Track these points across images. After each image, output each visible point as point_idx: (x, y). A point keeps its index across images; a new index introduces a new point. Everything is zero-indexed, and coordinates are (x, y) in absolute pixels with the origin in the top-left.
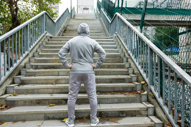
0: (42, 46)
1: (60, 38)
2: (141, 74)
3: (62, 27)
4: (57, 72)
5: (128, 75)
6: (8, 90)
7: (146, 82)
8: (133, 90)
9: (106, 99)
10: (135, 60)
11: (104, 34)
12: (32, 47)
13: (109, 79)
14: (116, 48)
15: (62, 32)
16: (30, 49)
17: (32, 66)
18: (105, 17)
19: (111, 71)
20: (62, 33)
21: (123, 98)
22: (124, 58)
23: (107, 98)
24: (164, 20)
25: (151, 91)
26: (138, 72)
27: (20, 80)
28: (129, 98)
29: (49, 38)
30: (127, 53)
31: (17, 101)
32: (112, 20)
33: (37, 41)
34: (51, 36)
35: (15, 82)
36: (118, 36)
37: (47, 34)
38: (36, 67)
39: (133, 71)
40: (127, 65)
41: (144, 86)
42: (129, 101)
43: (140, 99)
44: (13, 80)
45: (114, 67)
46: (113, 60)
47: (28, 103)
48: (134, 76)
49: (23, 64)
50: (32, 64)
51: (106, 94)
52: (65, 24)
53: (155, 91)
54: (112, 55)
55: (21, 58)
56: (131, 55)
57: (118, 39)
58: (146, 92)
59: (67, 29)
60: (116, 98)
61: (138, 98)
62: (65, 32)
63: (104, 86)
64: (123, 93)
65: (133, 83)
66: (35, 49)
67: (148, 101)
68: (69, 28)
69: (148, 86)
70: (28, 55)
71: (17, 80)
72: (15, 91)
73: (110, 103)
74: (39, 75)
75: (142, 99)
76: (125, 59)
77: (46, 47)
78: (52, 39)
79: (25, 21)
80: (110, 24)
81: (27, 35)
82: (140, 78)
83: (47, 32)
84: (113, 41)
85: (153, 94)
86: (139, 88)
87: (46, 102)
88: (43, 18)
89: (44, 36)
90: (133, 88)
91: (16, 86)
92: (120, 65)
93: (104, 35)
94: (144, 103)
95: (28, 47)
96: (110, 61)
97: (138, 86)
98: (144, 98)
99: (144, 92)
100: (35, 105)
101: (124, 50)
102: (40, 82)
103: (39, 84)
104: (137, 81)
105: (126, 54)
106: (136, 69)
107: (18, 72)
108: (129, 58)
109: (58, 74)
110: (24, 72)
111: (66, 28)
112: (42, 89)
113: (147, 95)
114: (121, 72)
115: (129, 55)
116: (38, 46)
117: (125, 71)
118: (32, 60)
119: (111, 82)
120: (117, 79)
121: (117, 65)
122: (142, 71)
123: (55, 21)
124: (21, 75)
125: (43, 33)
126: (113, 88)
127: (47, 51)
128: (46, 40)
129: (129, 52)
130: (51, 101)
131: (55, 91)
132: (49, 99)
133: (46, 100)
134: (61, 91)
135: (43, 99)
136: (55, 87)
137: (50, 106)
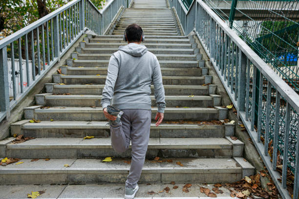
0: (79, 50)
1: (109, 37)
2: (227, 94)
3: (112, 21)
4: (100, 88)
5: (208, 95)
6: (26, 113)
7: (234, 107)
8: (213, 118)
9: (171, 131)
10: (220, 73)
11: (176, 32)
12: (64, 51)
13: (177, 101)
14: (193, 53)
15: (112, 28)
16: (61, 54)
17: (63, 79)
18: (180, 4)
19: (181, 89)
20: (112, 31)
21: (196, 130)
22: (203, 69)
23: (172, 130)
24: (274, 9)
25: (240, 120)
26: (223, 91)
27: (45, 100)
28: (205, 130)
29: (90, 37)
30: (209, 61)
31: (39, 130)
32: (189, 9)
33: (72, 42)
34: (94, 34)
35: (38, 102)
36: (196, 35)
37: (88, 32)
38: (70, 82)
39: (217, 89)
40: (207, 80)
41: (230, 113)
42: (205, 135)
43: (223, 132)
44: (35, 99)
45: (186, 82)
46: (186, 72)
47: (55, 134)
48: (217, 97)
49: (49, 76)
50: (63, 76)
51: (170, 124)
52: (117, 17)
53: (247, 120)
54: (185, 64)
55: (47, 67)
56: (215, 64)
57: (197, 39)
58: (232, 122)
59: (121, 24)
60: (186, 129)
61: (220, 131)
62: (117, 29)
63: (169, 112)
64: (197, 123)
65: (215, 108)
66: (68, 55)
67: (235, 136)
68: (123, 22)
69: (236, 112)
70: (57, 62)
71: (40, 100)
72: (36, 116)
73: (175, 137)
74: (72, 93)
75: (226, 132)
76: (204, 71)
77: (84, 51)
78: (96, 39)
79: (52, 10)
80: (187, 16)
81: (55, 32)
82: (225, 100)
83: (89, 29)
84: (188, 42)
85: (243, 125)
86: (223, 115)
87: (80, 133)
88: (81, 7)
89: (83, 34)
90: (213, 115)
91: (39, 108)
92: (197, 80)
93: (177, 34)
94: (229, 138)
95: (57, 51)
96: (181, 74)
97: (220, 112)
98: (229, 130)
99: (230, 121)
100: (65, 137)
101: (205, 57)
102: (74, 103)
103: (72, 106)
104: (221, 105)
105: (207, 63)
106: (221, 86)
107: (42, 88)
108: (211, 69)
109: (100, 93)
110: (50, 88)
111: (119, 22)
112: (75, 113)
113: (235, 126)
114: (197, 91)
115: (212, 64)
116: (73, 49)
117: (202, 90)
118: (64, 70)
119: (180, 106)
120: (190, 101)
121: (191, 80)
122: (229, 90)
123: (101, 12)
124: (46, 93)
125: (82, 29)
126: (183, 114)
127: (86, 58)
128: (86, 41)
129: (212, 60)
130: (87, 132)
131: (94, 117)
132: (84, 128)
133: (80, 129)
134: (104, 118)
135: (76, 128)
136: (94, 112)
137: (86, 139)
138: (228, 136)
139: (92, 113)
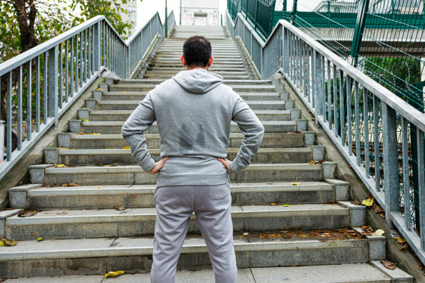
0: (91, 104)
1: (139, 83)
2: (359, 180)
3: (143, 57)
4: (132, 173)
5: (323, 180)
7: (375, 202)
8: (340, 226)
9: (270, 254)
10: (338, 141)
11: (246, 75)
12: (65, 105)
13: (272, 192)
14: (283, 108)
15: (143, 68)
16: (60, 111)
17: (63, 156)
18: (250, 32)
19: (276, 171)
20: (143, 72)
21: (317, 249)
22: (306, 135)
23: (273, 251)
25: (395, 228)
26: (350, 173)
27: (27, 197)
28: (333, 251)
29: (110, 83)
30: (314, 120)
31: (14, 263)
32: (267, 41)
33: (80, 90)
34: (116, 77)
35: (14, 202)
36: (285, 79)
37: (105, 74)
38: (75, 161)
39: (336, 169)
40: (317, 154)
41: (371, 213)
42: (333, 259)
43: (366, 252)
44: (8, 198)
45: (282, 159)
46: (279, 139)
47: (45, 268)
48: (341, 185)
49: (37, 152)
50: (63, 151)
51: (267, 238)
52: (151, 50)
53: (409, 230)
54: (274, 126)
55: (34, 136)
56: (326, 125)
57: (286, 85)
58: (379, 233)
59: (158, 61)
60: (298, 250)
61: (359, 250)
62: (151, 70)
63: (262, 215)
64: (316, 235)
65: (340, 205)
66: (73, 112)
67: (389, 258)
68: (160, 59)
69: (384, 213)
70: (53, 126)
71: (18, 199)
72: (9, 231)
73: (279, 266)
74: (80, 181)
75: (371, 252)
76: (309, 138)
77: (101, 105)
78: (119, 85)
79: (44, 39)
80: (263, 49)
81: (51, 75)
82: (357, 189)
83: (107, 69)
84: (273, 90)
85: (402, 237)
86: (357, 218)
87: (96, 265)
88: (97, 34)
89: (97, 78)
90: (340, 218)
91: (14, 215)
92: (299, 154)
93: (247, 77)
94: (377, 264)
95: (54, 106)
96: (270, 143)
97: (354, 212)
98: (377, 250)
99: (374, 231)
100: (65, 274)
101: (305, 114)
102: (82, 203)
103: (81, 208)
104: (350, 199)
105: (311, 124)
106: (343, 164)
107: (24, 174)
108: (321, 135)
109: (132, 181)
110: (38, 174)
111: (153, 59)
112: (86, 223)
113: (386, 241)
114: (303, 174)
115: (320, 126)
116: (81, 102)
117: (312, 171)
118: (65, 140)
119: (278, 203)
120: (294, 192)
121: (289, 154)
122: (362, 172)
123: (127, 42)
124: (31, 183)
125: (96, 70)
126: (287, 219)
127: (105, 118)
128: (104, 89)
129: (321, 118)
130: (111, 262)
131: (124, 229)
132: (105, 255)
133: (98, 258)
134: (142, 230)
135: (89, 255)
136: (123, 219)
137: (108, 277)
138: (376, 260)
139: (120, 223)
